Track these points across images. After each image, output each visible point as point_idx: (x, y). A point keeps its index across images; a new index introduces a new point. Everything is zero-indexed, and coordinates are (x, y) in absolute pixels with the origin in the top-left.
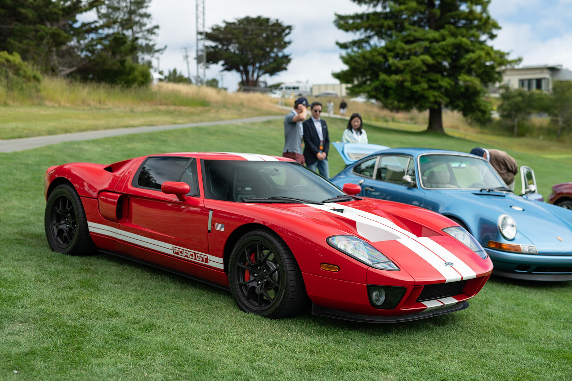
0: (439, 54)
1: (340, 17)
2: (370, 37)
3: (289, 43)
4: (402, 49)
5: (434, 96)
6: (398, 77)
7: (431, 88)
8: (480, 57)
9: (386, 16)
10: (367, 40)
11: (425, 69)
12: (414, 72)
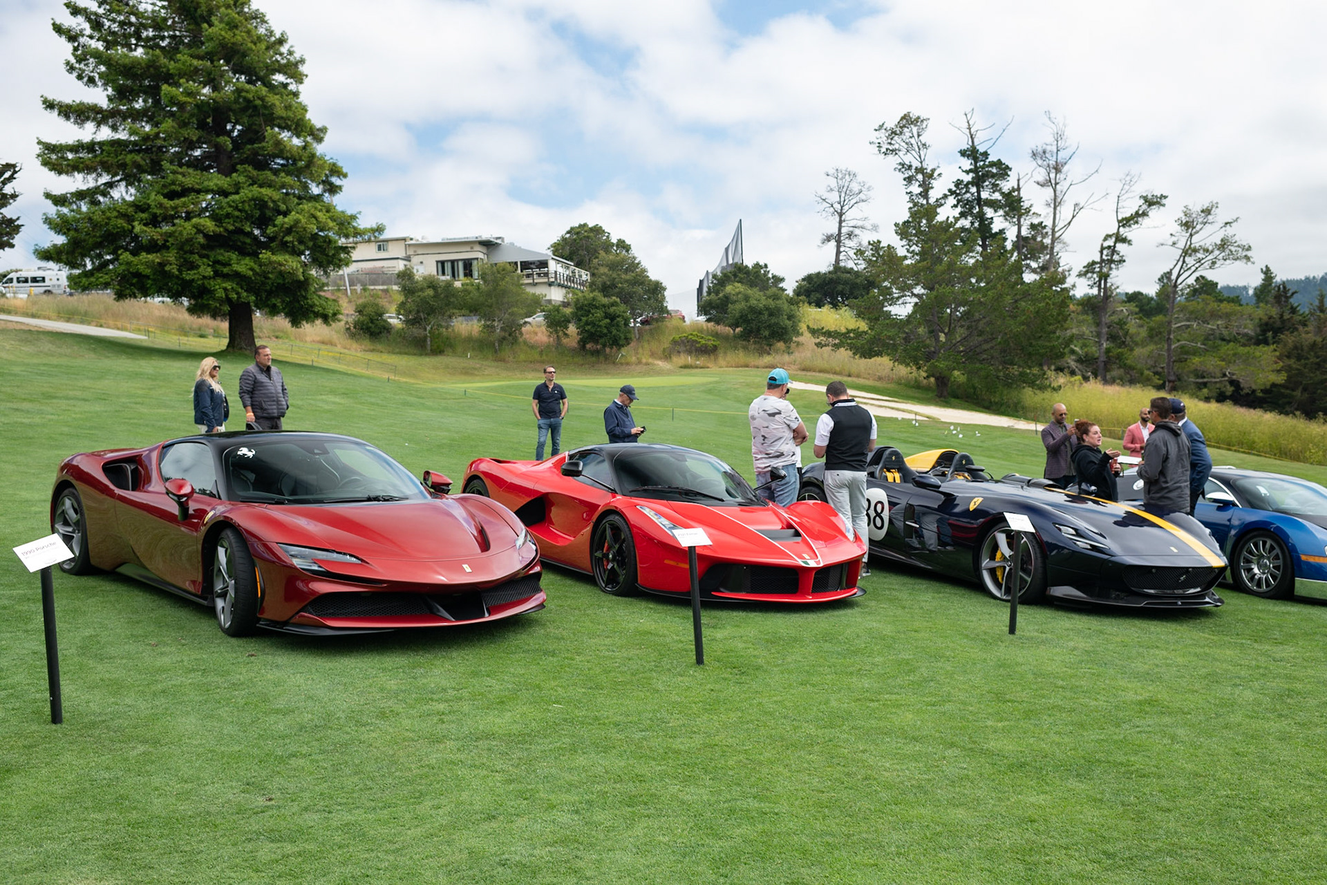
0: (228, 216)
1: (49, 148)
2: (110, 185)
3: (14, 196)
4: (161, 205)
5: (225, 289)
6: (155, 258)
7: (217, 274)
8: (297, 222)
9: (135, 147)
10: (105, 190)
11: (201, 239)
12: (185, 247)
